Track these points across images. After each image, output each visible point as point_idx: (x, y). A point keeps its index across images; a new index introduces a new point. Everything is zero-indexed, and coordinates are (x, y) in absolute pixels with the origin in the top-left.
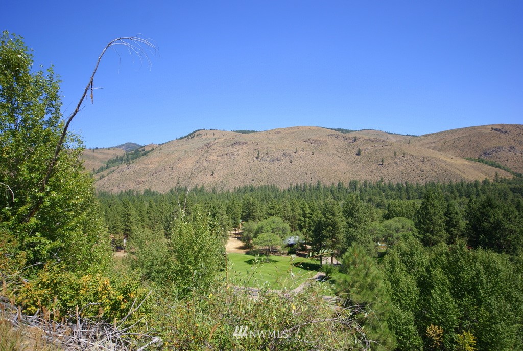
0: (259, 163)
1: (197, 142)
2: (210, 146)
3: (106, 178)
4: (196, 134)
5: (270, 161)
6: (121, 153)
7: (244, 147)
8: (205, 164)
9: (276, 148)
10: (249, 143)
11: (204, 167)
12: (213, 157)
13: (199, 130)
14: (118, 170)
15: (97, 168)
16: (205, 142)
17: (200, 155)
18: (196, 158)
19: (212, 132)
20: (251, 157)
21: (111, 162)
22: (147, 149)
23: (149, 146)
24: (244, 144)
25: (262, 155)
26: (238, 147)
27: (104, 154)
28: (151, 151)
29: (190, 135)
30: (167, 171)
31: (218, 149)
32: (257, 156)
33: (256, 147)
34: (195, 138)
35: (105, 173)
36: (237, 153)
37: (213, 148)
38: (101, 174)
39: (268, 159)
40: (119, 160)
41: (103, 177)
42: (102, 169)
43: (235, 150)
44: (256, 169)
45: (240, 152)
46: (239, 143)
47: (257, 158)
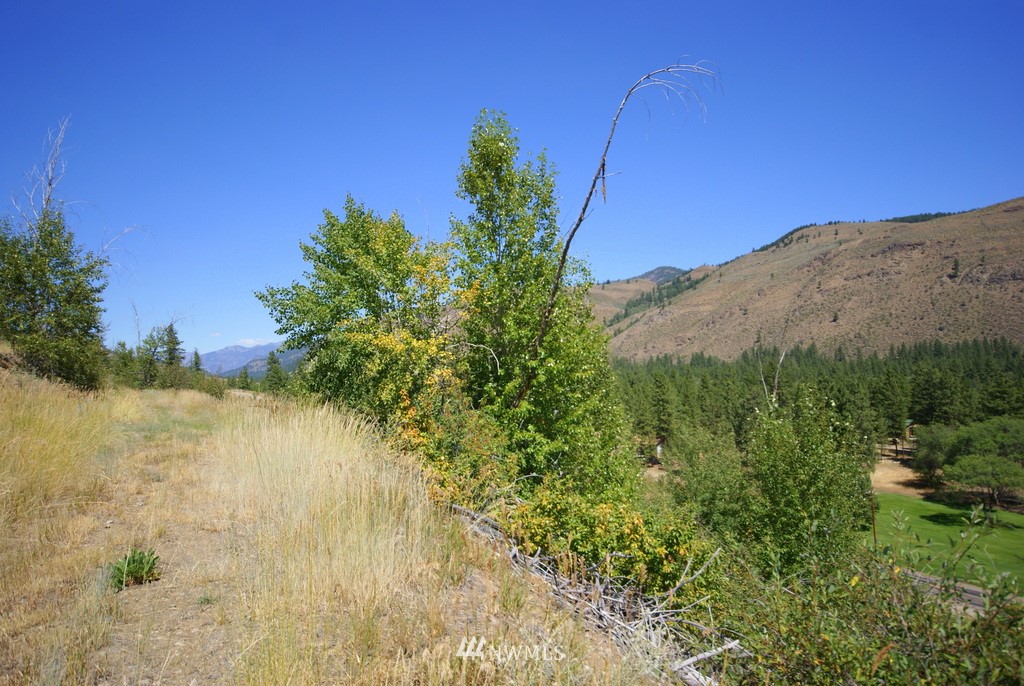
0: (956, 287)
1: (799, 253)
2: (829, 260)
3: (624, 335)
4: (795, 236)
5: (992, 280)
6: (648, 287)
7: (916, 254)
8: (818, 298)
9: (1007, 248)
10: (928, 243)
11: (815, 304)
12: (836, 282)
13: (801, 228)
14: (645, 319)
15: (610, 317)
16: (816, 253)
17: (804, 281)
18: (796, 286)
19: (833, 227)
20: (934, 276)
21: (633, 305)
22: (694, 276)
23: (699, 270)
24: (913, 246)
25: (967, 270)
26: (897, 256)
27: (621, 290)
28: (703, 279)
29: (782, 240)
30: (735, 316)
31: (848, 264)
32: (951, 272)
33: (950, 252)
34: (794, 246)
35: (623, 324)
36: (896, 269)
37: (835, 262)
38: (616, 326)
39: (985, 277)
40: (646, 300)
41: (620, 331)
42: (617, 318)
43: (890, 262)
44: (950, 302)
45: (904, 267)
46: (902, 247)
47: (951, 277)
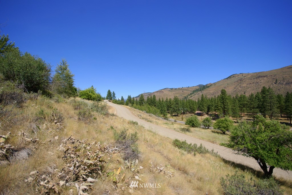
0: (277, 86)
2: (242, 80)
3: (193, 97)
4: (232, 76)
5: (286, 84)
6: (198, 88)
7: (265, 78)
8: (240, 89)
9: (290, 76)
10: (268, 76)
11: (239, 90)
12: (245, 85)
13: (233, 75)
14: (198, 94)
15: (189, 94)
16: (239, 79)
17: (236, 85)
18: (234, 86)
19: (242, 75)
20: (270, 83)
21: (194, 92)
22: (208, 85)
23: (209, 84)
24: (264, 77)
25: (280, 81)
26: (260, 79)
27: (192, 88)
28: (211, 85)
29: (229, 77)
30: (219, 93)
31: (247, 81)
32: (275, 82)
33: (274, 77)
34: (232, 78)
35: (193, 95)
36: (260, 82)
37: (244, 80)
38: (191, 96)
39: (284, 83)
40: (197, 90)
41: (192, 96)
42: (191, 94)
43: (258, 80)
44: (275, 89)
45: (262, 81)
46: (262, 77)
47: (275, 83)
